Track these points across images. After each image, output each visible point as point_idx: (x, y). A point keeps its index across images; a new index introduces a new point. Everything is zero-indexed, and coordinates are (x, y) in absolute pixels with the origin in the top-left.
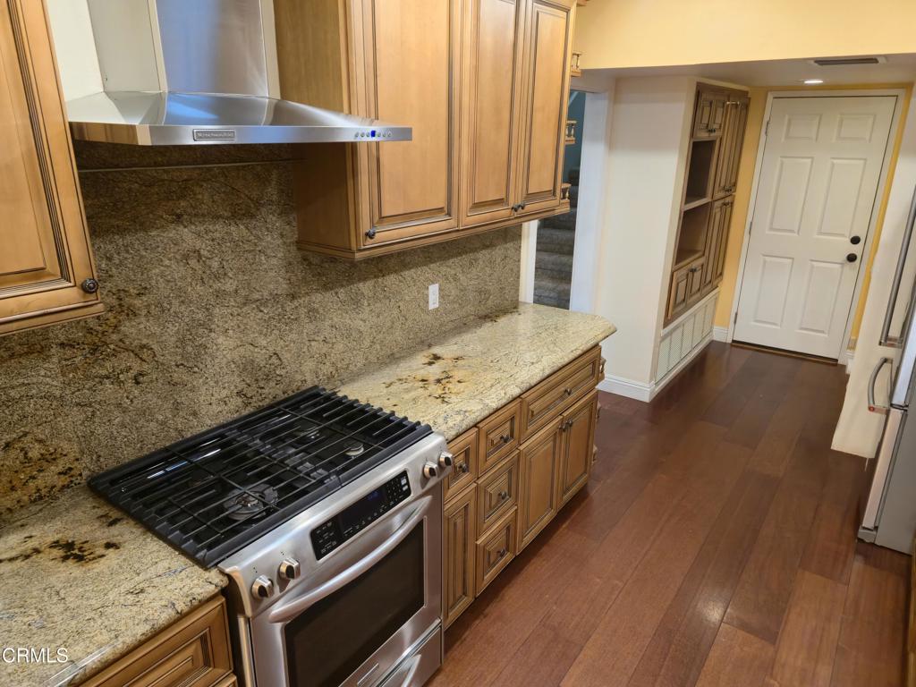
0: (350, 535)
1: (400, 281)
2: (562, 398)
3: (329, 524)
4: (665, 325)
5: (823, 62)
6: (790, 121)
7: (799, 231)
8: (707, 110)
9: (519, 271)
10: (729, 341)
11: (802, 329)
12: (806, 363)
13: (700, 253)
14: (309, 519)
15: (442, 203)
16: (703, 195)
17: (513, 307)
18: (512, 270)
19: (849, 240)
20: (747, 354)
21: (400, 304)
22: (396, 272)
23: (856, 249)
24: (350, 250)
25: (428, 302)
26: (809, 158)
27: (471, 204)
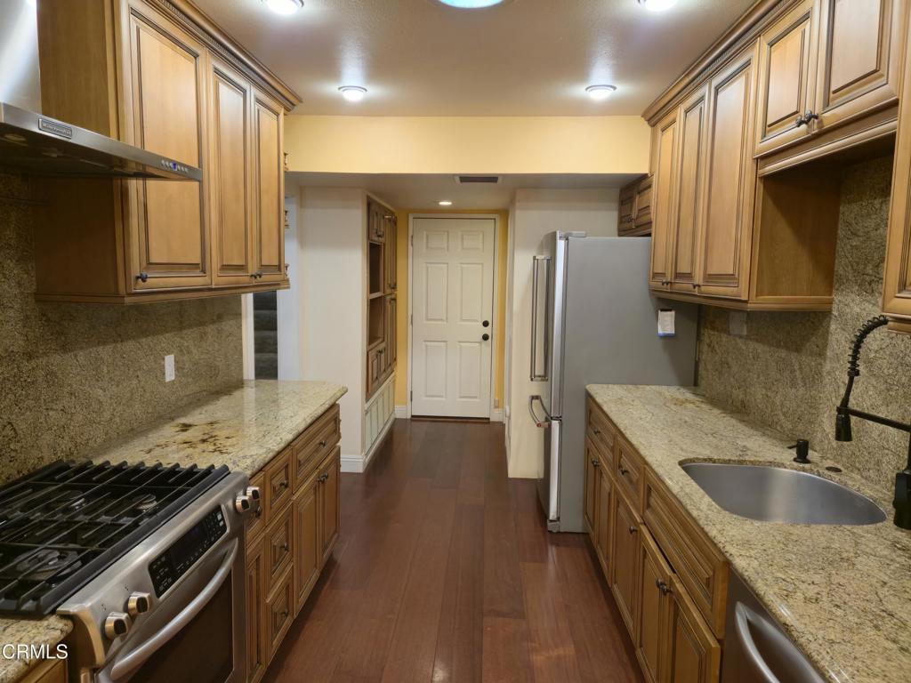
0: (183, 572)
1: (139, 349)
2: (317, 451)
3: (163, 559)
4: (367, 400)
5: (465, 179)
6: (427, 236)
7: (447, 319)
8: (375, 218)
9: (241, 349)
10: (409, 417)
11: (461, 397)
12: (468, 425)
13: (381, 340)
14: (144, 553)
15: (198, 260)
16: (378, 290)
17: (240, 384)
18: (235, 347)
19: (481, 324)
20: (425, 425)
21: (139, 373)
22: (134, 338)
23: (487, 330)
24: (117, 295)
25: (164, 374)
26: (444, 263)
27: (219, 266)
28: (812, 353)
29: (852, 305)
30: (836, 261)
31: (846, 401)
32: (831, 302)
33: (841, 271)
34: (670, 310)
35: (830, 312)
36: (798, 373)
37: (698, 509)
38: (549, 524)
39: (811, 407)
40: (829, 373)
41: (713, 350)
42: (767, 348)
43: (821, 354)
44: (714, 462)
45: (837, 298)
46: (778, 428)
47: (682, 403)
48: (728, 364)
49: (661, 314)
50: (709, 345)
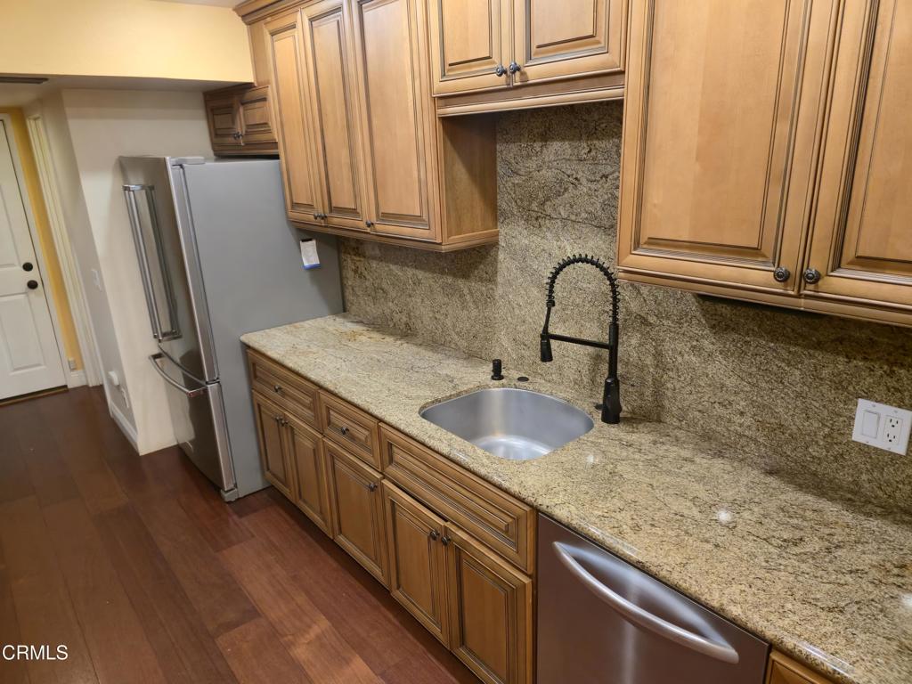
11: (15, 370)
19: (17, 267)
23: (33, 276)
28: (481, 280)
29: (519, 237)
30: (498, 197)
31: (546, 328)
32: (497, 234)
33: (504, 206)
34: (310, 240)
35: (497, 243)
36: (468, 297)
37: (483, 465)
38: (226, 495)
39: (486, 326)
40: (501, 297)
41: (361, 276)
42: (428, 275)
43: (491, 279)
44: (440, 402)
45: (503, 230)
46: (453, 346)
47: (353, 336)
48: (383, 290)
49: (303, 245)
50: (356, 271)
